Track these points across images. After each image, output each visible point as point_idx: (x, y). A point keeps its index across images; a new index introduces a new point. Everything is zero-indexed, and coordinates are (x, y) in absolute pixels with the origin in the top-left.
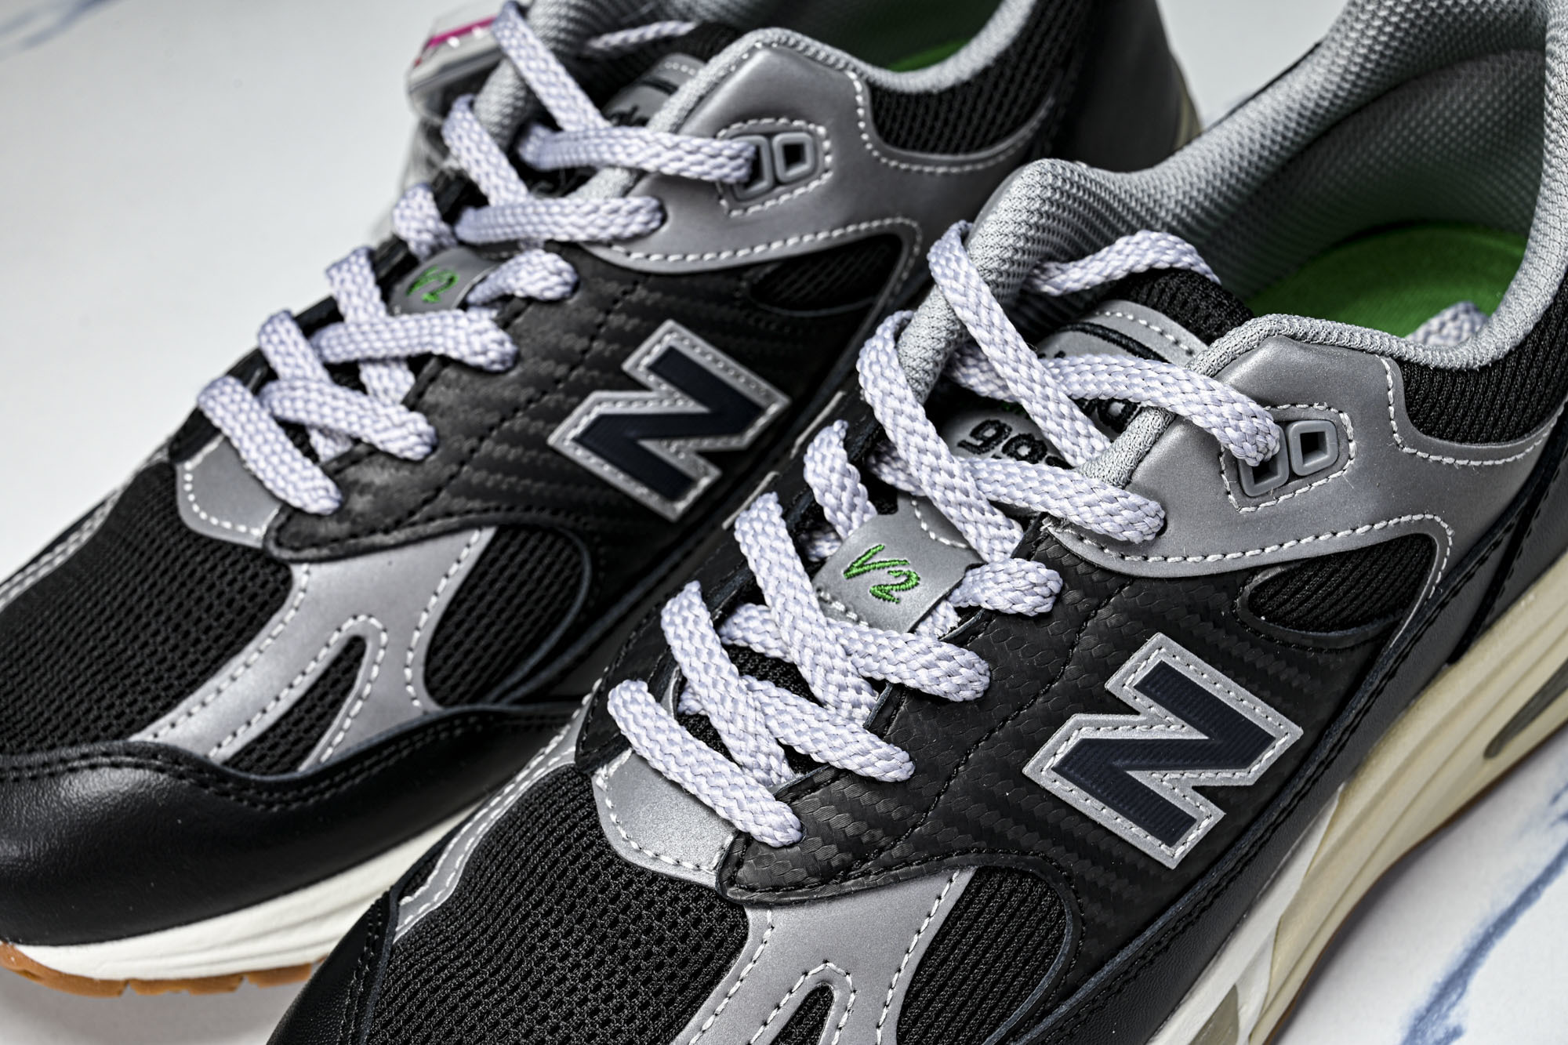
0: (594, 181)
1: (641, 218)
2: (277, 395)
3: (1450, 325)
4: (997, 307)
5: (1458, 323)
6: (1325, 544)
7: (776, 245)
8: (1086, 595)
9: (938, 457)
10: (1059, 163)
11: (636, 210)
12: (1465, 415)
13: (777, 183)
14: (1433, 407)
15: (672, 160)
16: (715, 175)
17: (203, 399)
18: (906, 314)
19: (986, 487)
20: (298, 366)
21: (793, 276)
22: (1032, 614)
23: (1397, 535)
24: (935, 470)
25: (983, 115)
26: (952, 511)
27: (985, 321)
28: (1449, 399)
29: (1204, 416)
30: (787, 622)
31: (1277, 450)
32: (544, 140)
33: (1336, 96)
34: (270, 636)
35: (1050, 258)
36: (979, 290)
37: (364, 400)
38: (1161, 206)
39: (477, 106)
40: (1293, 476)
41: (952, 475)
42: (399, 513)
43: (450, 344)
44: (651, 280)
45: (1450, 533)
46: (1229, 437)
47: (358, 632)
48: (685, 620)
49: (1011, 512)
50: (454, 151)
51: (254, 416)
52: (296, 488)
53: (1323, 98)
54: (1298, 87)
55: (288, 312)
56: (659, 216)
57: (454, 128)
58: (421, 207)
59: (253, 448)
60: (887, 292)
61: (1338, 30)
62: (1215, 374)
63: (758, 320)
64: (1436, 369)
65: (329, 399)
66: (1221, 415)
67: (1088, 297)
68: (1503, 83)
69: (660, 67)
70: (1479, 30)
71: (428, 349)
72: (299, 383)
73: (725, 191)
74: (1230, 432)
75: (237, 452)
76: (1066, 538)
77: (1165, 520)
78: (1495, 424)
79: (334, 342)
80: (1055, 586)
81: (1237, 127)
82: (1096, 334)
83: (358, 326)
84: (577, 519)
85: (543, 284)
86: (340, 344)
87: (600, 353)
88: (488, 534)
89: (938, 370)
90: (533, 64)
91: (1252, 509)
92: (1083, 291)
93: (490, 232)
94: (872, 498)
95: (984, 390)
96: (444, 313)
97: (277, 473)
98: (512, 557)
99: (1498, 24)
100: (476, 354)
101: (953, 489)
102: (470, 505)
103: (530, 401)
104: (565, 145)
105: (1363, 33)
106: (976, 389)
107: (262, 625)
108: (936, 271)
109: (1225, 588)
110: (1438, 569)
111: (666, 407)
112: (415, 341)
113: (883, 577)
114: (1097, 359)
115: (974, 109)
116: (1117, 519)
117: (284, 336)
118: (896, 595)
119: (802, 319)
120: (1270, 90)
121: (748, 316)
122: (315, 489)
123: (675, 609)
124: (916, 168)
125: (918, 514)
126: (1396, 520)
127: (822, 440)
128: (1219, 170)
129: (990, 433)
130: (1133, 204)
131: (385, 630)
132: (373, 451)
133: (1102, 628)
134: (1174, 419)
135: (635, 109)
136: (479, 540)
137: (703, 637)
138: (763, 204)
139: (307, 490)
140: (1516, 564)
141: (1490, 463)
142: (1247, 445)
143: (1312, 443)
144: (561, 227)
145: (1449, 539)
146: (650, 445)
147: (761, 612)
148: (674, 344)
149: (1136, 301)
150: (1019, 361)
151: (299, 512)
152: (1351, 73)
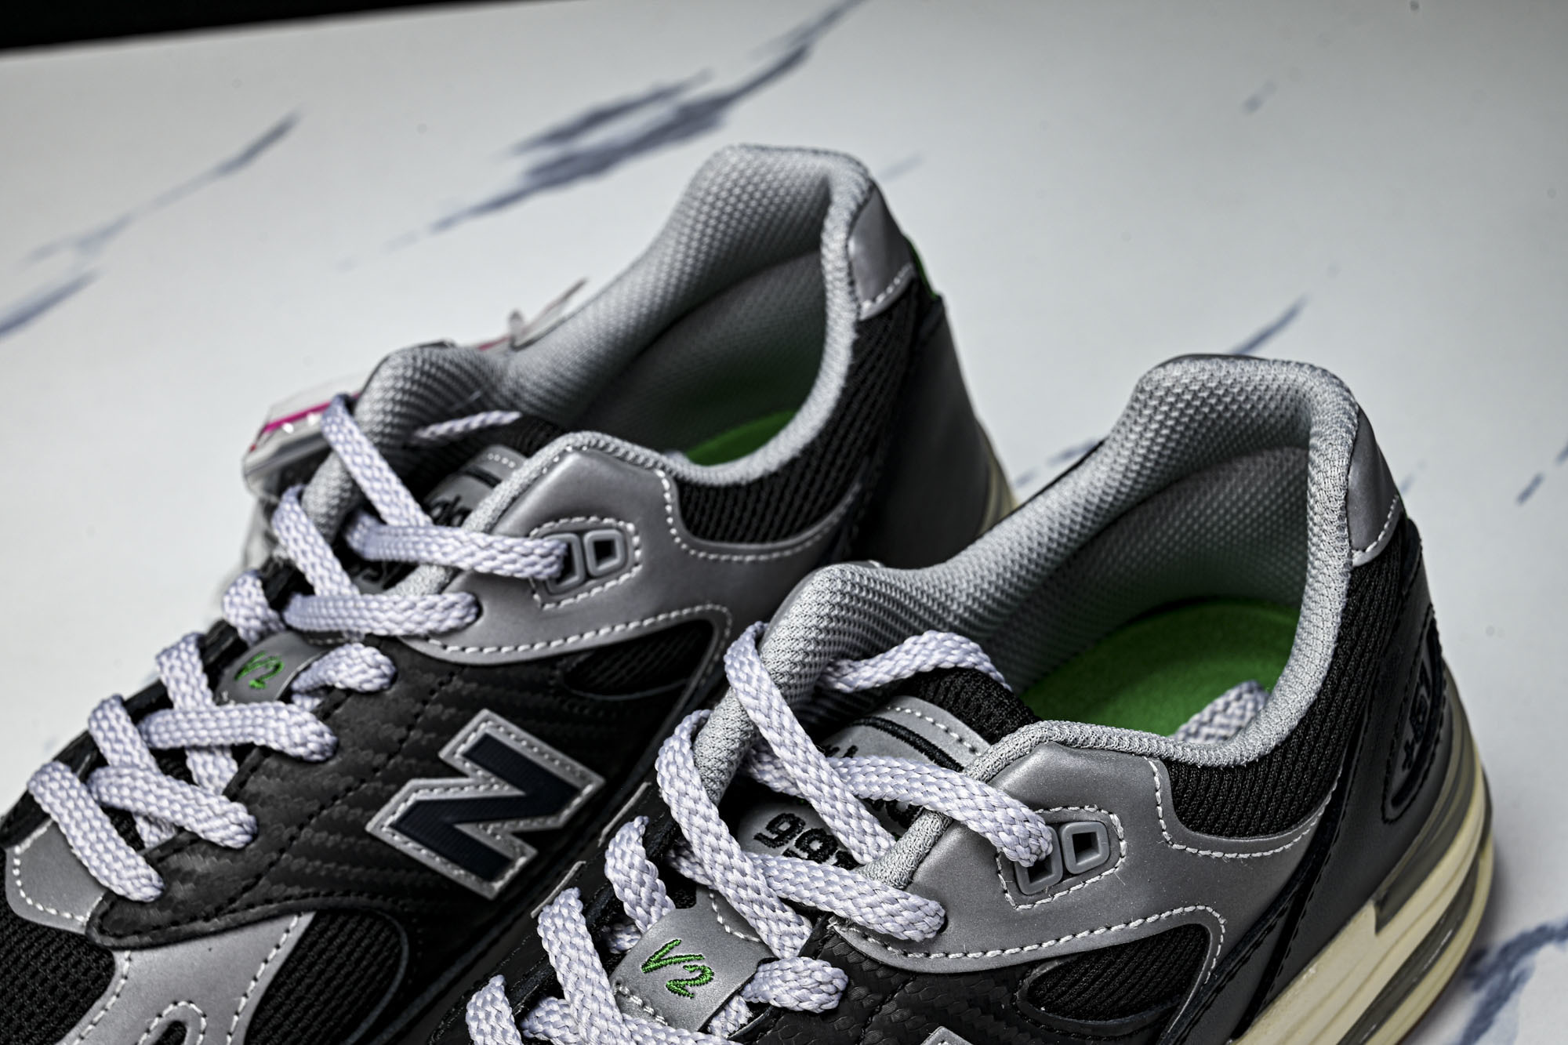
0: (412, 577)
1: (456, 613)
2: (106, 781)
3: (1234, 705)
4: (787, 710)
5: (1242, 703)
6: (1101, 937)
7: (588, 636)
8: (871, 991)
9: (730, 856)
10: (849, 568)
11: (452, 605)
12: (1232, 810)
13: (588, 577)
14: (1200, 805)
15: (485, 559)
16: (528, 572)
17: (33, 784)
18: (703, 713)
19: (776, 885)
20: (126, 753)
21: (605, 663)
22: (820, 1011)
23: (1169, 927)
24: (728, 868)
25: (791, 504)
26: (745, 908)
27: (776, 724)
28: (1216, 795)
29: (978, 821)
30: (584, 1019)
31: (1050, 850)
32: (369, 529)
33: (1119, 492)
34: (92, 1023)
35: (844, 656)
36: (771, 694)
37: (187, 789)
38: (952, 600)
39: (305, 497)
40: (1067, 874)
41: (744, 874)
42: (220, 900)
43: (271, 736)
44: (466, 671)
45: (1222, 921)
46: (1002, 840)
47: (179, 1017)
48: (488, 1015)
49: (800, 909)
50: (282, 542)
51: (81, 803)
52: (119, 877)
53: (1107, 494)
54: (1083, 483)
55: (119, 698)
56: (474, 610)
57: (282, 519)
58: (250, 595)
59: (79, 835)
60: (699, 673)
61: (1119, 432)
62: (990, 780)
63: (571, 706)
64: (1204, 767)
65: (154, 787)
66: (995, 820)
67: (880, 693)
68: (1278, 476)
69: (483, 457)
70: (1250, 432)
71: (250, 739)
72: (126, 771)
73: (537, 587)
74: (1003, 836)
75: (64, 837)
76: (850, 936)
77: (946, 919)
78: (1262, 818)
79: (162, 729)
80: (840, 984)
81: (1026, 521)
82: (886, 730)
83: (185, 713)
84: (395, 902)
85: (361, 677)
86: (167, 731)
87: (417, 742)
88: (306, 919)
89: (733, 769)
90: (358, 460)
91: (1029, 906)
92: (873, 688)
93: (314, 621)
94: (670, 892)
95: (779, 786)
96: (267, 704)
97: (102, 861)
98: (331, 941)
99: (1267, 427)
100: (296, 745)
101: (745, 887)
102: (290, 891)
103: (348, 789)
104: (387, 538)
105: (1141, 436)
106: (770, 785)
107: (84, 1011)
108: (731, 674)
109: (1005, 982)
110: (1213, 955)
111: (482, 792)
112: (238, 731)
113: (679, 971)
114: (882, 762)
115: (781, 499)
116: (899, 919)
117: (114, 723)
118: (690, 989)
119: (615, 703)
120: (1057, 486)
121: (562, 702)
122: (138, 877)
123: (479, 1004)
124: (724, 557)
125: (715, 907)
126: (1168, 913)
127: (622, 836)
128: (1009, 563)
129: (785, 827)
130: (925, 600)
131: (205, 1016)
132: (195, 839)
133: (887, 1023)
134: (950, 823)
135: (458, 499)
136: (297, 926)
137: (504, 1032)
138: (575, 597)
139: (130, 879)
140: (1292, 943)
141: (1258, 854)
142: (1020, 848)
143: (1084, 843)
144: (379, 622)
145: (1222, 929)
146: (466, 829)
147: (561, 1006)
148: (488, 731)
149: (923, 698)
150: (808, 762)
151: (123, 899)
152: (1132, 471)
